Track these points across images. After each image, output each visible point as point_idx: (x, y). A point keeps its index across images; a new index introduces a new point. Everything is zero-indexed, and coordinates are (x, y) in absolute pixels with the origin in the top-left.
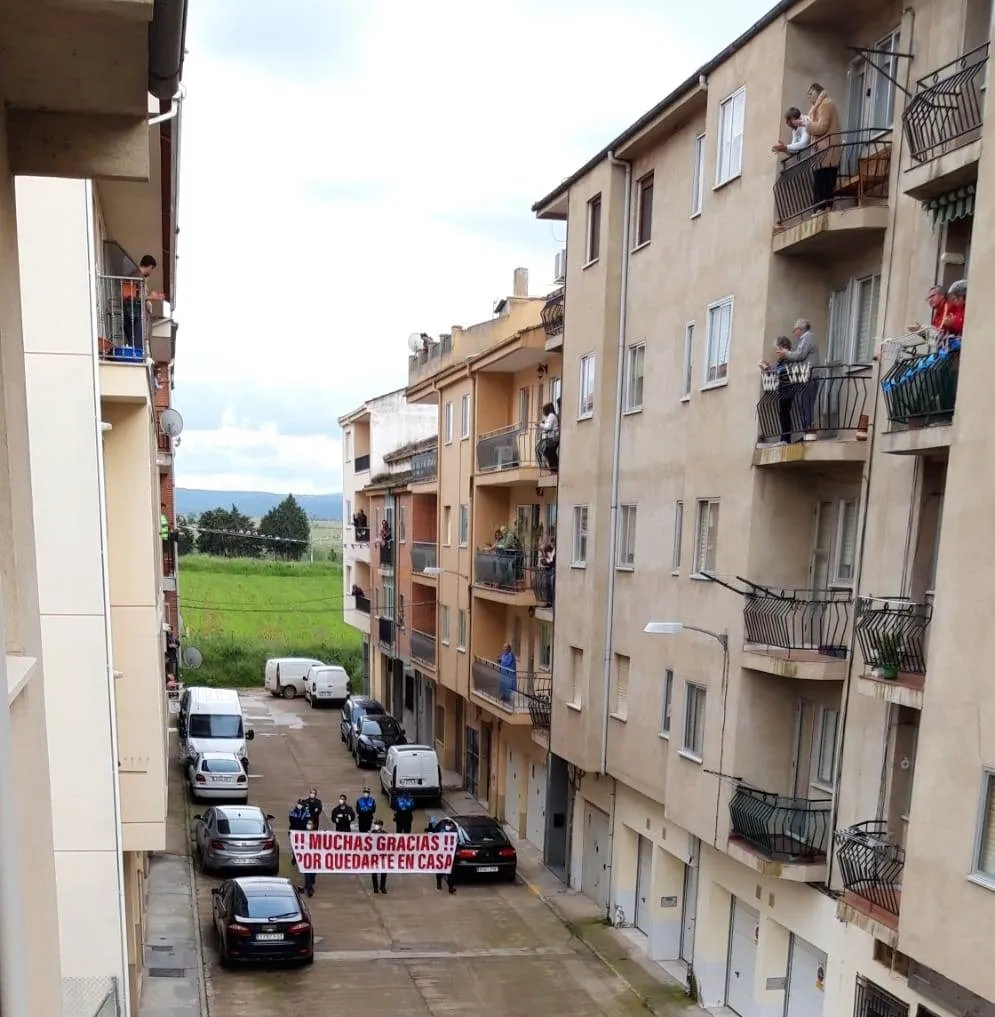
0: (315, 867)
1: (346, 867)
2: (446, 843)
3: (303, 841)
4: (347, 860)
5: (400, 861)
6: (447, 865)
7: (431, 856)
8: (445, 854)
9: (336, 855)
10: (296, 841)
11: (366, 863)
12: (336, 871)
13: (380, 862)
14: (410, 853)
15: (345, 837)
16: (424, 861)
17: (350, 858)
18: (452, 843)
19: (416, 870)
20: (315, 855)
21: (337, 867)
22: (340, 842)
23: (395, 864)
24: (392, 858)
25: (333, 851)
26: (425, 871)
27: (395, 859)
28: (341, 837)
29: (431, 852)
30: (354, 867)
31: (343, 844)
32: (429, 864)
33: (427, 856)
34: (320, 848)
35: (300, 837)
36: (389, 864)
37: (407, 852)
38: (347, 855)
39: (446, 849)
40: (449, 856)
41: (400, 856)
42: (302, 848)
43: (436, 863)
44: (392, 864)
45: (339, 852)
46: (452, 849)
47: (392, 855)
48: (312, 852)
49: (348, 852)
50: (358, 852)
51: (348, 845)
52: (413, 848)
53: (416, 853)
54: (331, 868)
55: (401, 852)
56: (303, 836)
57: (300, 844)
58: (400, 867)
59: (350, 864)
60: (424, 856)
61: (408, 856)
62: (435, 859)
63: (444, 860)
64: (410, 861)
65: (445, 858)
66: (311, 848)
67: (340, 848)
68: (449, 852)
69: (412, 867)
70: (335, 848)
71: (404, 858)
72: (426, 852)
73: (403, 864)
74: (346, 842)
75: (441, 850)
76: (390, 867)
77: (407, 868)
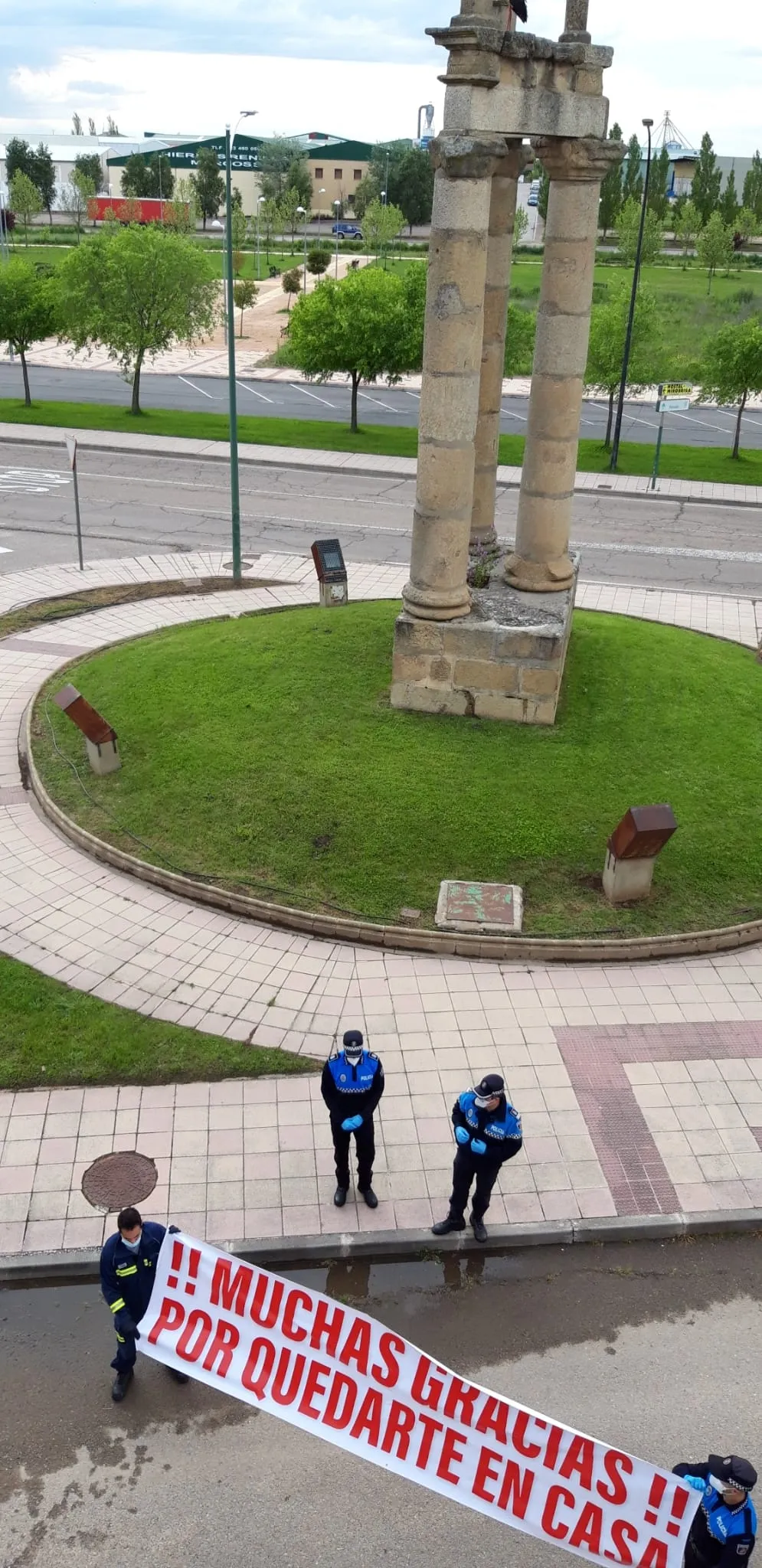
0: (211, 1366)
1: (306, 1409)
2: (656, 1500)
3: (193, 1272)
4: (313, 1387)
5: (484, 1472)
7: (595, 1511)
8: (647, 1533)
9: (286, 1353)
10: (176, 1264)
11: (367, 1423)
14: (523, 1463)
16: (568, 1516)
17: (326, 1381)
18: (678, 1510)
19: (531, 1525)
20: (222, 1325)
21: (276, 1395)
22: (304, 1319)
23: (465, 1472)
24: (458, 1447)
25: (276, 1337)
27: (470, 1455)
28: (308, 1305)
29: (596, 1497)
30: (329, 1419)
31: (309, 1328)
33: (581, 1504)
34: (240, 1311)
35: (188, 1257)
37: (512, 1453)
38: (317, 1368)
41: (488, 1453)
42: (190, 1289)
43: (608, 1542)
44: (454, 1467)
45: (297, 1348)
47: (463, 1438)
48: (218, 1313)
49: (321, 1357)
50: (351, 1370)
51: (325, 1336)
52: (535, 1451)
53: (543, 1473)
54: (258, 1390)
55: (492, 1441)
57: (183, 1276)
58: (481, 1491)
59: (320, 1402)
60: (570, 1502)
61: (514, 1466)
62: (607, 1526)
63: (637, 1549)
64: (517, 1490)
65: (644, 1542)
66: (214, 1300)
67: (300, 1335)
68: (662, 1534)
69: (520, 1512)
70: (287, 1331)
71: (499, 1468)
72: (579, 1492)
74: (319, 1325)
75: (633, 1513)
76: (446, 1473)
77: (503, 1505)
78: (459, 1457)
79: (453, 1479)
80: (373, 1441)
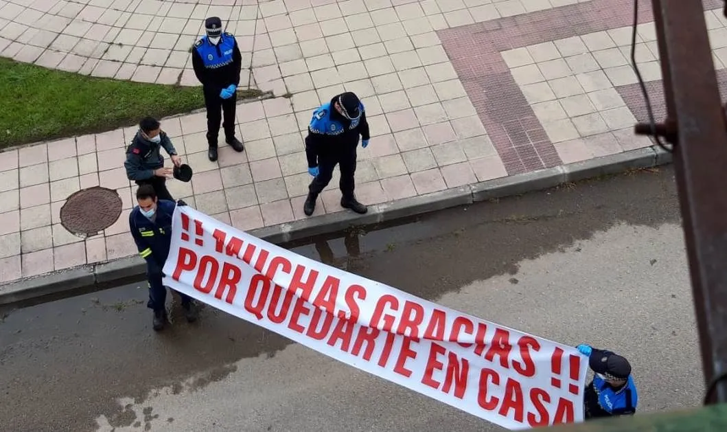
0: (219, 295)
1: (294, 325)
2: (557, 369)
4: (300, 310)
5: (433, 364)
7: (514, 385)
8: (556, 394)
12: (266, 323)
13: (380, 345)
14: (461, 354)
15: (300, 269)
16: (496, 392)
19: (469, 404)
21: (271, 316)
23: (417, 366)
24: (413, 346)
26: (493, 417)
27: (422, 352)
30: (311, 333)
32: (508, 401)
33: (503, 380)
36: (401, 360)
37: (453, 348)
40: (565, 405)
42: (199, 241)
44: (409, 363)
46: (573, 389)
48: (222, 258)
51: (304, 279)
53: (474, 360)
54: (257, 312)
57: (192, 234)
58: (428, 380)
59: (305, 321)
60: (496, 378)
62: (526, 395)
63: (551, 410)
66: (218, 250)
68: (566, 394)
69: (460, 394)
72: (501, 371)
73: (439, 376)
75: (542, 381)
76: (401, 369)
77: (446, 389)
78: (413, 355)
79: (407, 374)
80: (345, 348)
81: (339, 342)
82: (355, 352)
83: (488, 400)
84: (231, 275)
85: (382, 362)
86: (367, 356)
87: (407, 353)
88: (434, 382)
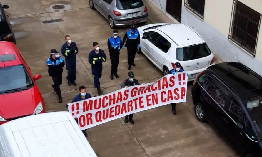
0: (88, 124)
1: (111, 117)
2: (180, 80)
4: (111, 112)
5: (148, 100)
6: (183, 95)
7: (170, 91)
8: (180, 88)
9: (104, 111)
13: (133, 105)
14: (154, 92)
16: (165, 96)
20: (87, 115)
21: (104, 119)
23: (145, 104)
24: (142, 100)
25: (101, 109)
27: (144, 100)
29: (169, 88)
30: (116, 115)
32: (169, 97)
33: (167, 92)
34: (91, 110)
35: (75, 106)
36: (140, 105)
37: (152, 92)
39: (180, 84)
40: (183, 89)
41: (148, 96)
43: (174, 95)
46: (184, 83)
47: (142, 97)
49: (112, 106)
51: (112, 101)
52: (156, 88)
53: (159, 92)
54: (100, 120)
55: (148, 93)
56: (78, 105)
58: (149, 105)
59: (113, 113)
60: (165, 92)
61: (153, 95)
62: (173, 92)
63: (179, 93)
65: (180, 90)
67: (106, 105)
68: (183, 86)
69: (157, 103)
70: (103, 106)
71: (150, 98)
72: (166, 90)
73: (151, 102)
75: (176, 86)
76: (141, 107)
77: (154, 104)
78: (143, 102)
79: (143, 107)
80: (126, 112)
81: (124, 111)
82: (129, 111)
83: (164, 100)
84: (89, 116)
85: (136, 108)
86: (132, 110)
87: (141, 102)
88: (150, 104)
